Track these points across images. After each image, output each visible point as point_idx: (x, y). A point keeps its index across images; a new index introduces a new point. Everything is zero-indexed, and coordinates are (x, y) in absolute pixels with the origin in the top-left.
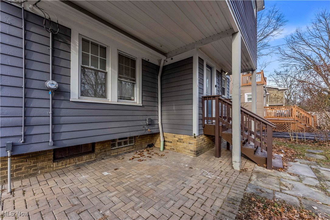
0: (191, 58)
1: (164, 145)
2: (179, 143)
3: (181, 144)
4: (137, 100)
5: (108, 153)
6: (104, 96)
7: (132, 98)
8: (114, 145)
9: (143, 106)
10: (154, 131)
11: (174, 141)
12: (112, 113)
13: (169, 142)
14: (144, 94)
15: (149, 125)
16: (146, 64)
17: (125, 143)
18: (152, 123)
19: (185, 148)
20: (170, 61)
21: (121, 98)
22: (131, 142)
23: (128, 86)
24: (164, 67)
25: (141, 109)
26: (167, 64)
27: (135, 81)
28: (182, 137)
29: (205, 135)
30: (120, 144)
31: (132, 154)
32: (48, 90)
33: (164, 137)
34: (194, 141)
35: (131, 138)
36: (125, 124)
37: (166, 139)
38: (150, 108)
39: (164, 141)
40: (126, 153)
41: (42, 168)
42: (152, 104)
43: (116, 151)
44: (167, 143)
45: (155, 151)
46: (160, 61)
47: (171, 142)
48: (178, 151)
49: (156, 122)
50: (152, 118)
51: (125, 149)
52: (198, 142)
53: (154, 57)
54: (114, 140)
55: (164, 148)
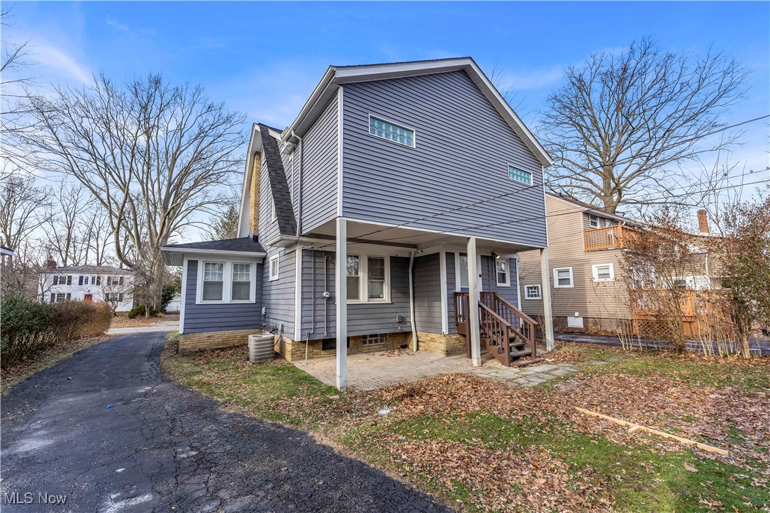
0: (438, 254)
1: (418, 346)
2: (431, 343)
3: (433, 343)
4: (386, 298)
5: (360, 349)
6: (357, 297)
7: (381, 296)
8: (365, 343)
9: (392, 303)
10: (407, 330)
11: (427, 340)
12: (363, 311)
13: (422, 342)
14: (393, 291)
15: (399, 322)
16: (394, 260)
17: (376, 341)
18: (403, 321)
19: (436, 348)
20: (420, 254)
21: (371, 297)
22: (381, 341)
23: (377, 286)
24: (415, 259)
25: (390, 306)
26: (417, 256)
27: (383, 279)
28: (434, 336)
29: (460, 334)
30: (370, 342)
31: (383, 352)
32: (324, 298)
33: (417, 336)
34: (443, 340)
35: (382, 335)
36: (376, 321)
37: (419, 339)
38: (401, 305)
39: (418, 341)
40: (376, 351)
41: (317, 354)
42: (403, 300)
43: (367, 348)
44: (420, 344)
45: (407, 351)
46: (410, 253)
47: (424, 342)
48: (431, 352)
49: (407, 320)
50: (403, 315)
51: (376, 347)
52: (449, 342)
53: (402, 252)
54: (365, 337)
55: (418, 349)
